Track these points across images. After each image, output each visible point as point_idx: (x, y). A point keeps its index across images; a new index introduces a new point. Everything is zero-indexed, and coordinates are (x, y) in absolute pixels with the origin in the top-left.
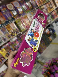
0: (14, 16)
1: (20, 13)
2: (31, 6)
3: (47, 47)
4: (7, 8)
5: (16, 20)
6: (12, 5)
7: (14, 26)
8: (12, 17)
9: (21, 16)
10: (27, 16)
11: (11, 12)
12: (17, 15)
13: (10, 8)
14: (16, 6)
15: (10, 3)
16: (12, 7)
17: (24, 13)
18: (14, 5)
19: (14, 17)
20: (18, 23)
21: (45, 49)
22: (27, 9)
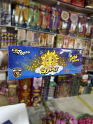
0: (61, 29)
1: (69, 31)
2: (89, 32)
3: (69, 96)
4: (60, 14)
5: (58, 35)
6: (68, 15)
7: (51, 41)
8: (58, 29)
9: (69, 36)
10: (74, 41)
11: (61, 22)
12: (65, 30)
13: (64, 17)
14: (72, 20)
15: (68, 12)
16: (66, 18)
17: (75, 35)
18: (71, 17)
19: (60, 31)
20: (58, 41)
21: (65, 96)
22: (82, 32)
